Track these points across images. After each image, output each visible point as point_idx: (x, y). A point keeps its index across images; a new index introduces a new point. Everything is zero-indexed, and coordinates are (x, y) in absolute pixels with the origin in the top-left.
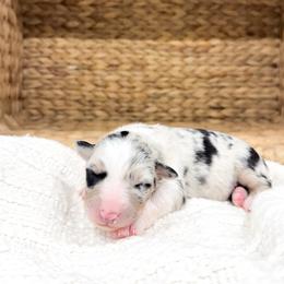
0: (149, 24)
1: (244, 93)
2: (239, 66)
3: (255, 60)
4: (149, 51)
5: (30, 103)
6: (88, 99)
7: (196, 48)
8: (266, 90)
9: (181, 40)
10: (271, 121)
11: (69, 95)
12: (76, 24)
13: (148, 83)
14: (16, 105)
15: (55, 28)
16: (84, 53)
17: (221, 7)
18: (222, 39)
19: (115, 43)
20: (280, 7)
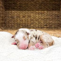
0: (31, 8)
1: (52, 22)
3: (54, 15)
5: (7, 24)
6: (19, 23)
7: (41, 13)
8: (56, 22)
9: (38, 11)
10: (57, 28)
11: (15, 23)
12: (16, 8)
13: (31, 20)
14: (4, 25)
15: (12, 9)
16: (18, 14)
18: (47, 11)
19: (24, 12)
20: (59, 4)
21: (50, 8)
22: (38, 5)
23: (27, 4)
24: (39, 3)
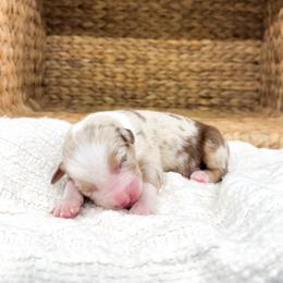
0: (151, 26)
1: (230, 85)
2: (226, 62)
3: (240, 58)
4: (151, 48)
5: (51, 90)
6: (99, 87)
7: (190, 46)
8: (249, 83)
9: (177, 39)
10: (251, 109)
11: (84, 83)
12: (90, 24)
13: (149, 75)
14: (39, 91)
15: (73, 27)
16: (96, 49)
17: (212, 12)
18: (212, 39)
19: (122, 41)
20: (262, 13)
21: (224, 29)
22: (177, 16)
23: (136, 10)
24: (182, 6)
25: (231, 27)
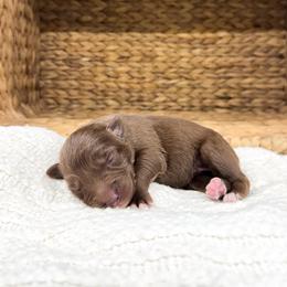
0: (158, 18)
2: (246, 57)
3: (261, 51)
4: (158, 43)
5: (48, 93)
6: (100, 89)
7: (204, 40)
8: (273, 80)
9: (189, 32)
10: (277, 110)
11: (83, 85)
12: (89, 18)
13: (156, 74)
14: (33, 95)
15: (70, 22)
16: (97, 46)
18: (229, 31)
19: (126, 36)
21: (242, 19)
25: (251, 15)
